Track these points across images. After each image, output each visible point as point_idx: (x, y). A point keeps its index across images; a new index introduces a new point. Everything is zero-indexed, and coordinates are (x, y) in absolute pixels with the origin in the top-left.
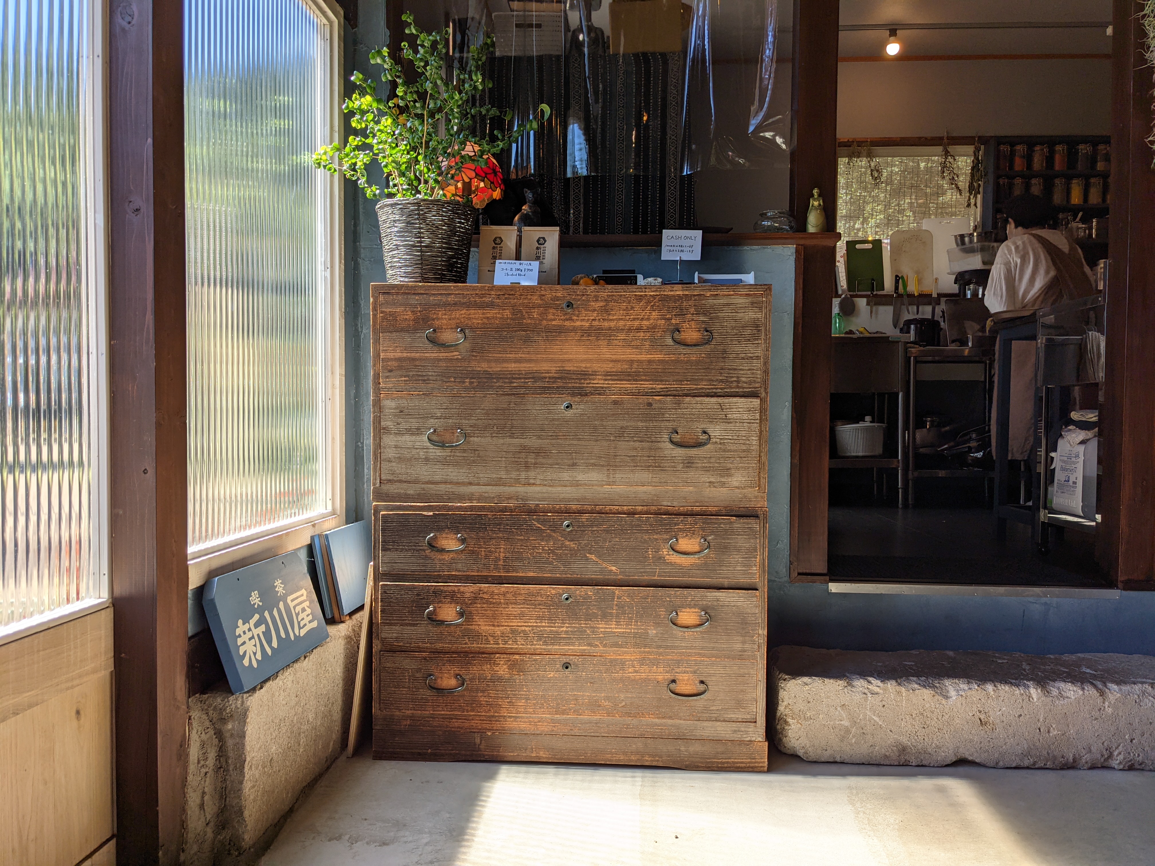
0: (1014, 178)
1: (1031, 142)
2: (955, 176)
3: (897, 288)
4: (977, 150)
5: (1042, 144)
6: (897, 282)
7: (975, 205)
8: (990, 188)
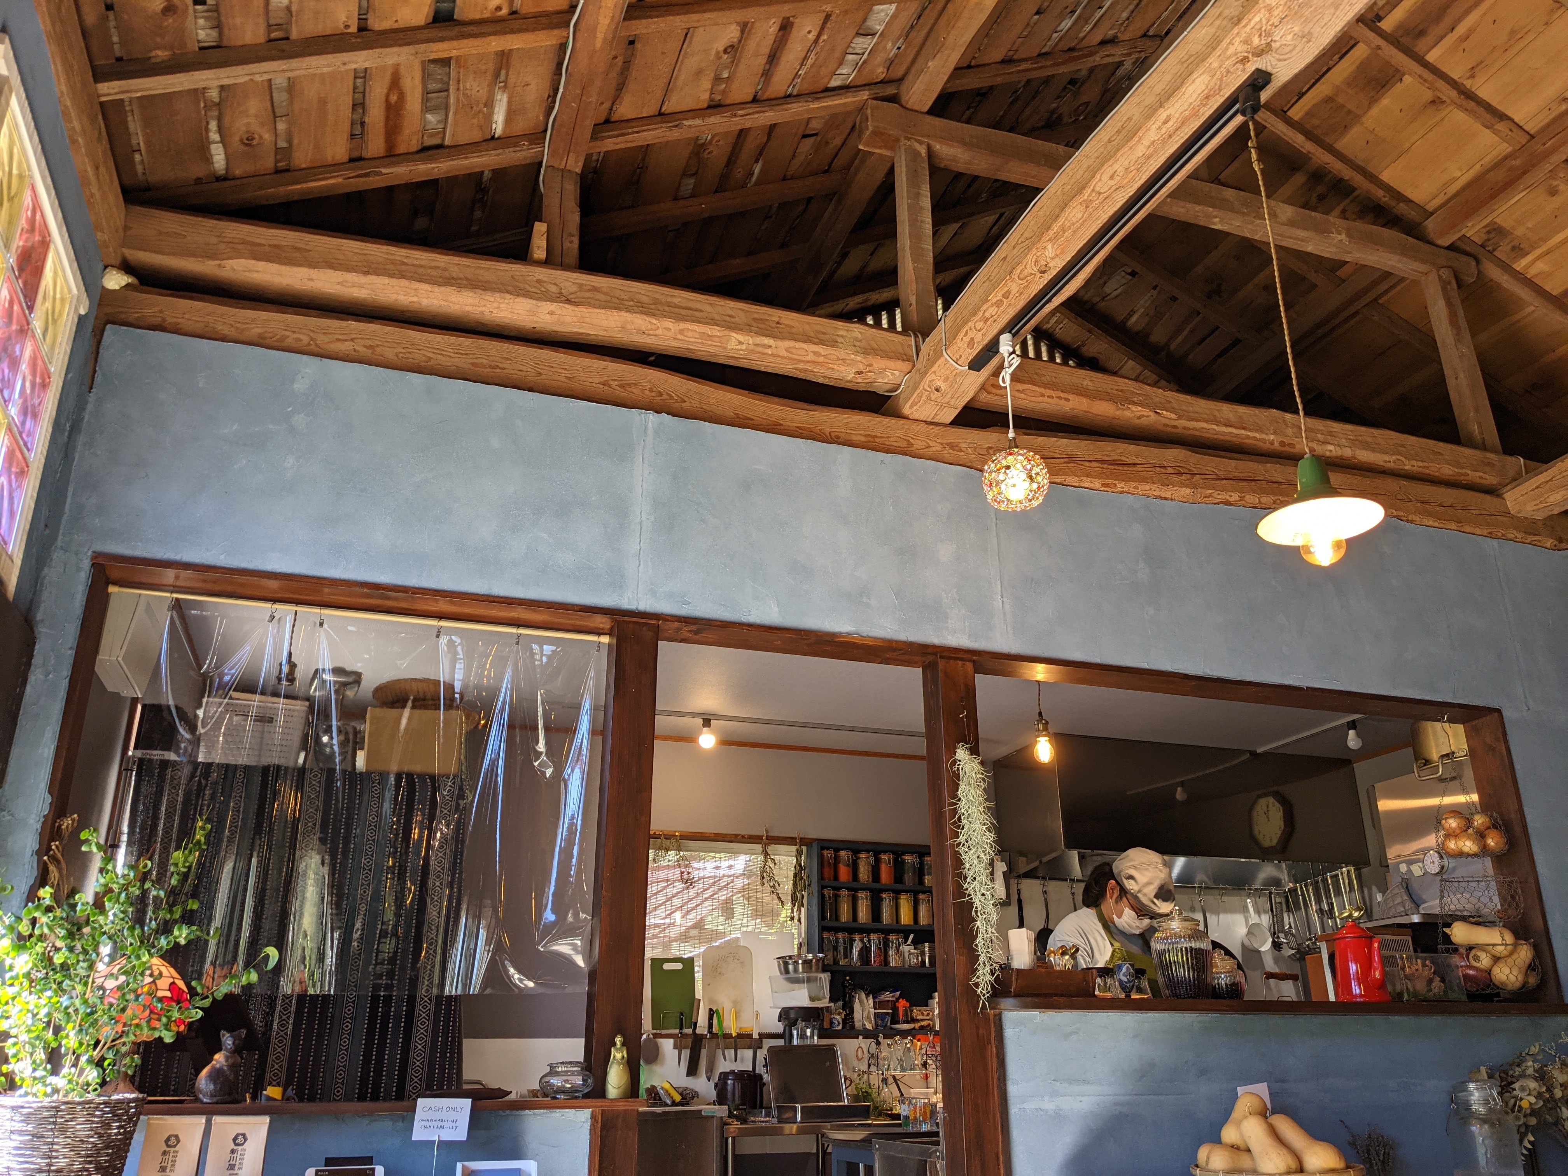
0: (839, 889)
1: (856, 848)
2: (776, 885)
3: (710, 1025)
4: (799, 853)
5: (868, 851)
6: (711, 1017)
7: (799, 920)
8: (815, 901)
